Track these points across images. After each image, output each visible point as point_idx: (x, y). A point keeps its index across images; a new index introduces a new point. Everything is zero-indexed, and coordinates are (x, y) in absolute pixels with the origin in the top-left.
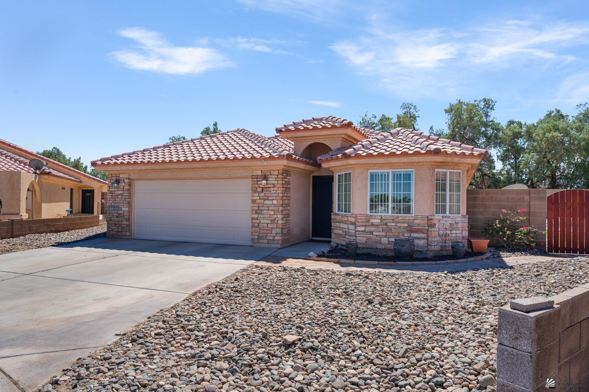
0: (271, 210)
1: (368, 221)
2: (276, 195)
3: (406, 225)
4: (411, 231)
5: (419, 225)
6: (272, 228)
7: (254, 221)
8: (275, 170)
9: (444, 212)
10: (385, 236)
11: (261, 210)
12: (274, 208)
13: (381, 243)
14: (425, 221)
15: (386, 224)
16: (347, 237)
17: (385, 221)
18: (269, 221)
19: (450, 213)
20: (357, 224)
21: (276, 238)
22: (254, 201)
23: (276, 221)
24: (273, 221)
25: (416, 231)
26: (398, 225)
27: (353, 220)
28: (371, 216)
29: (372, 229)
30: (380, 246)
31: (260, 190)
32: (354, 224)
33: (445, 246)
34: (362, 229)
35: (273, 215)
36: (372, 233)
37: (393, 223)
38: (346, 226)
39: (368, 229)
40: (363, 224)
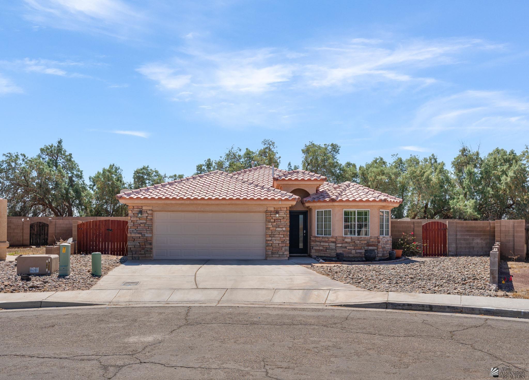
0: (281, 234)
1: (344, 241)
2: (285, 224)
3: (366, 242)
4: (368, 245)
5: (373, 242)
6: (282, 247)
7: (269, 242)
8: (284, 208)
9: (383, 235)
10: (354, 249)
11: (274, 234)
12: (284, 233)
13: (351, 253)
14: (376, 240)
15: (354, 242)
16: (327, 251)
17: (354, 240)
18: (280, 242)
19: (386, 235)
20: (337, 242)
21: (285, 253)
22: (267, 228)
23: (285, 242)
24: (283, 242)
25: (371, 246)
26: (361, 242)
27: (334, 240)
28: (345, 237)
29: (346, 245)
30: (351, 255)
31: (273, 220)
32: (334, 242)
33: (384, 254)
34: (340, 245)
35: (283, 238)
36: (346, 247)
37: (358, 241)
38: (327, 244)
39: (344, 245)
40: (341, 242)
